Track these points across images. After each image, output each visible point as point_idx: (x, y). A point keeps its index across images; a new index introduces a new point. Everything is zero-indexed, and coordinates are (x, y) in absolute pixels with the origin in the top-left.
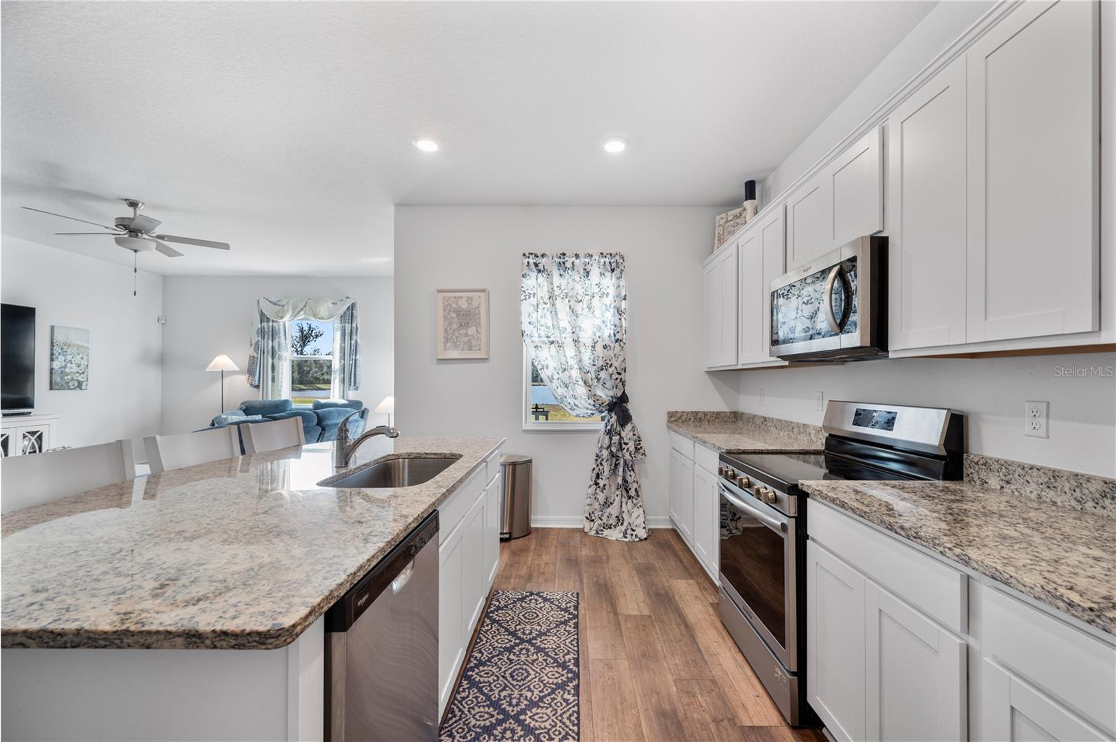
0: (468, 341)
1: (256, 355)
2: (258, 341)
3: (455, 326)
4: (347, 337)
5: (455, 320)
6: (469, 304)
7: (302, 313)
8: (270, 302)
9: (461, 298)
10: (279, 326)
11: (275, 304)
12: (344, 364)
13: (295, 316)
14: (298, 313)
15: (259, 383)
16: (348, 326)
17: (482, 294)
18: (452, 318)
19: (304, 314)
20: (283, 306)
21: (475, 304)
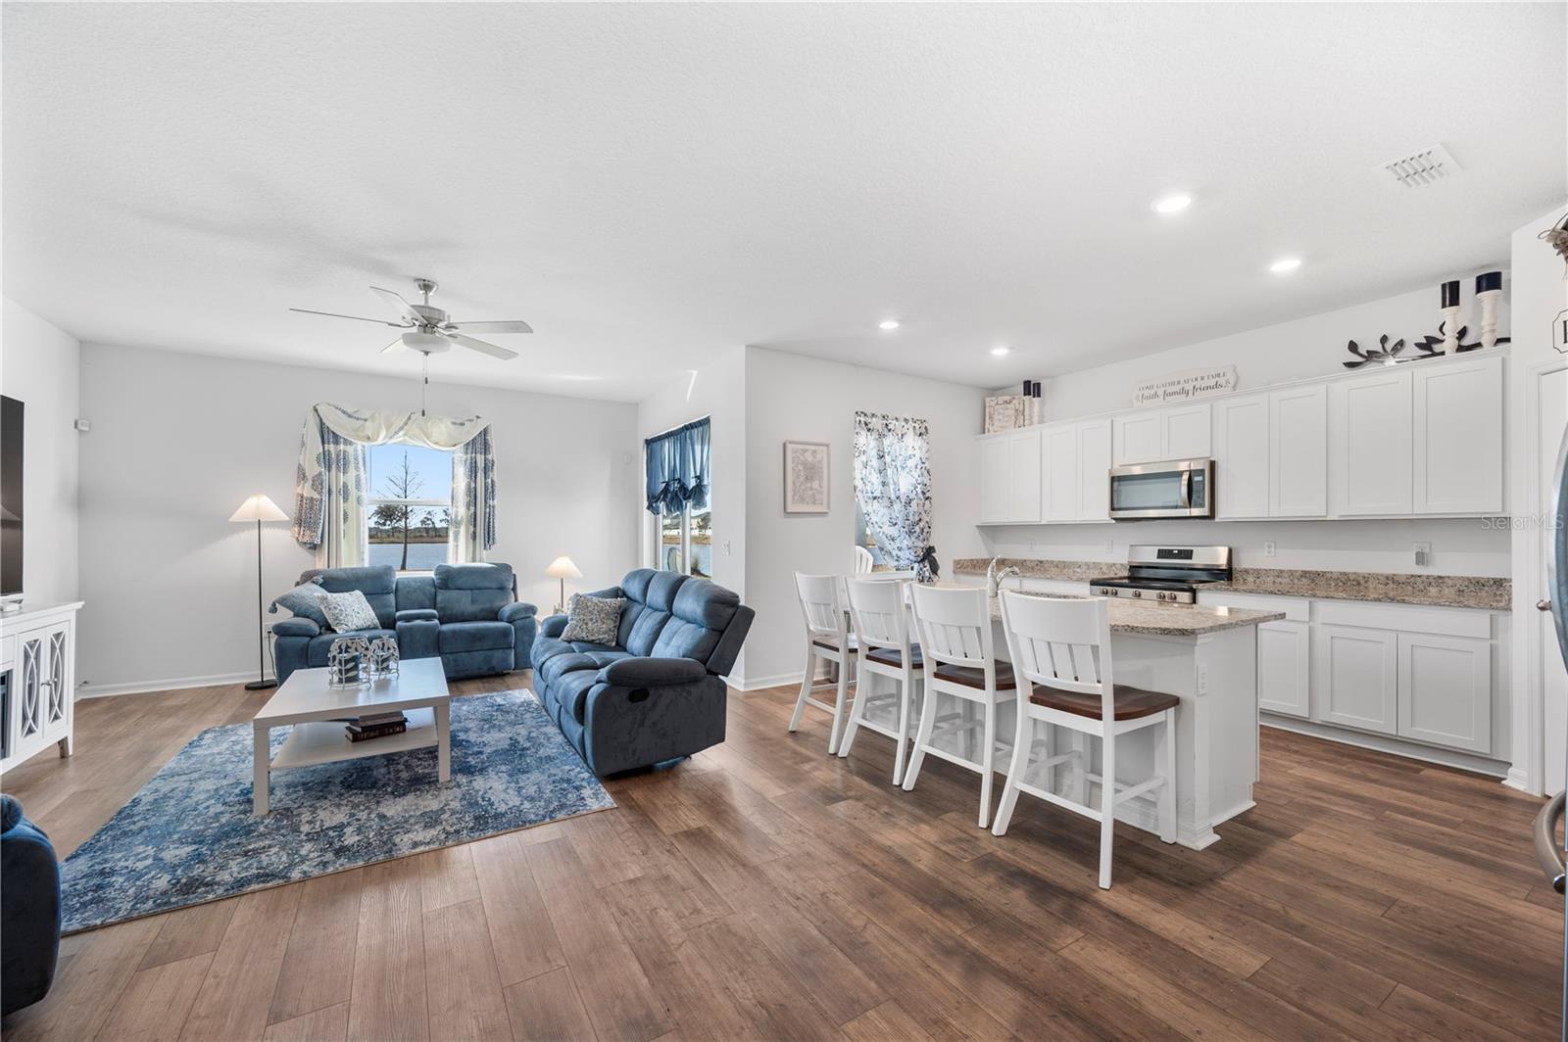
0: (813, 495)
1: (316, 496)
2: (320, 474)
3: (802, 479)
4: (481, 474)
5: (802, 473)
6: (814, 457)
7: (401, 434)
8: (344, 412)
9: (807, 450)
10: (355, 450)
11: (350, 416)
12: (475, 513)
13: (391, 438)
14: (396, 433)
15: (322, 541)
16: (480, 459)
17: (825, 448)
18: (800, 470)
19: (404, 435)
20: (366, 420)
21: (819, 457)
